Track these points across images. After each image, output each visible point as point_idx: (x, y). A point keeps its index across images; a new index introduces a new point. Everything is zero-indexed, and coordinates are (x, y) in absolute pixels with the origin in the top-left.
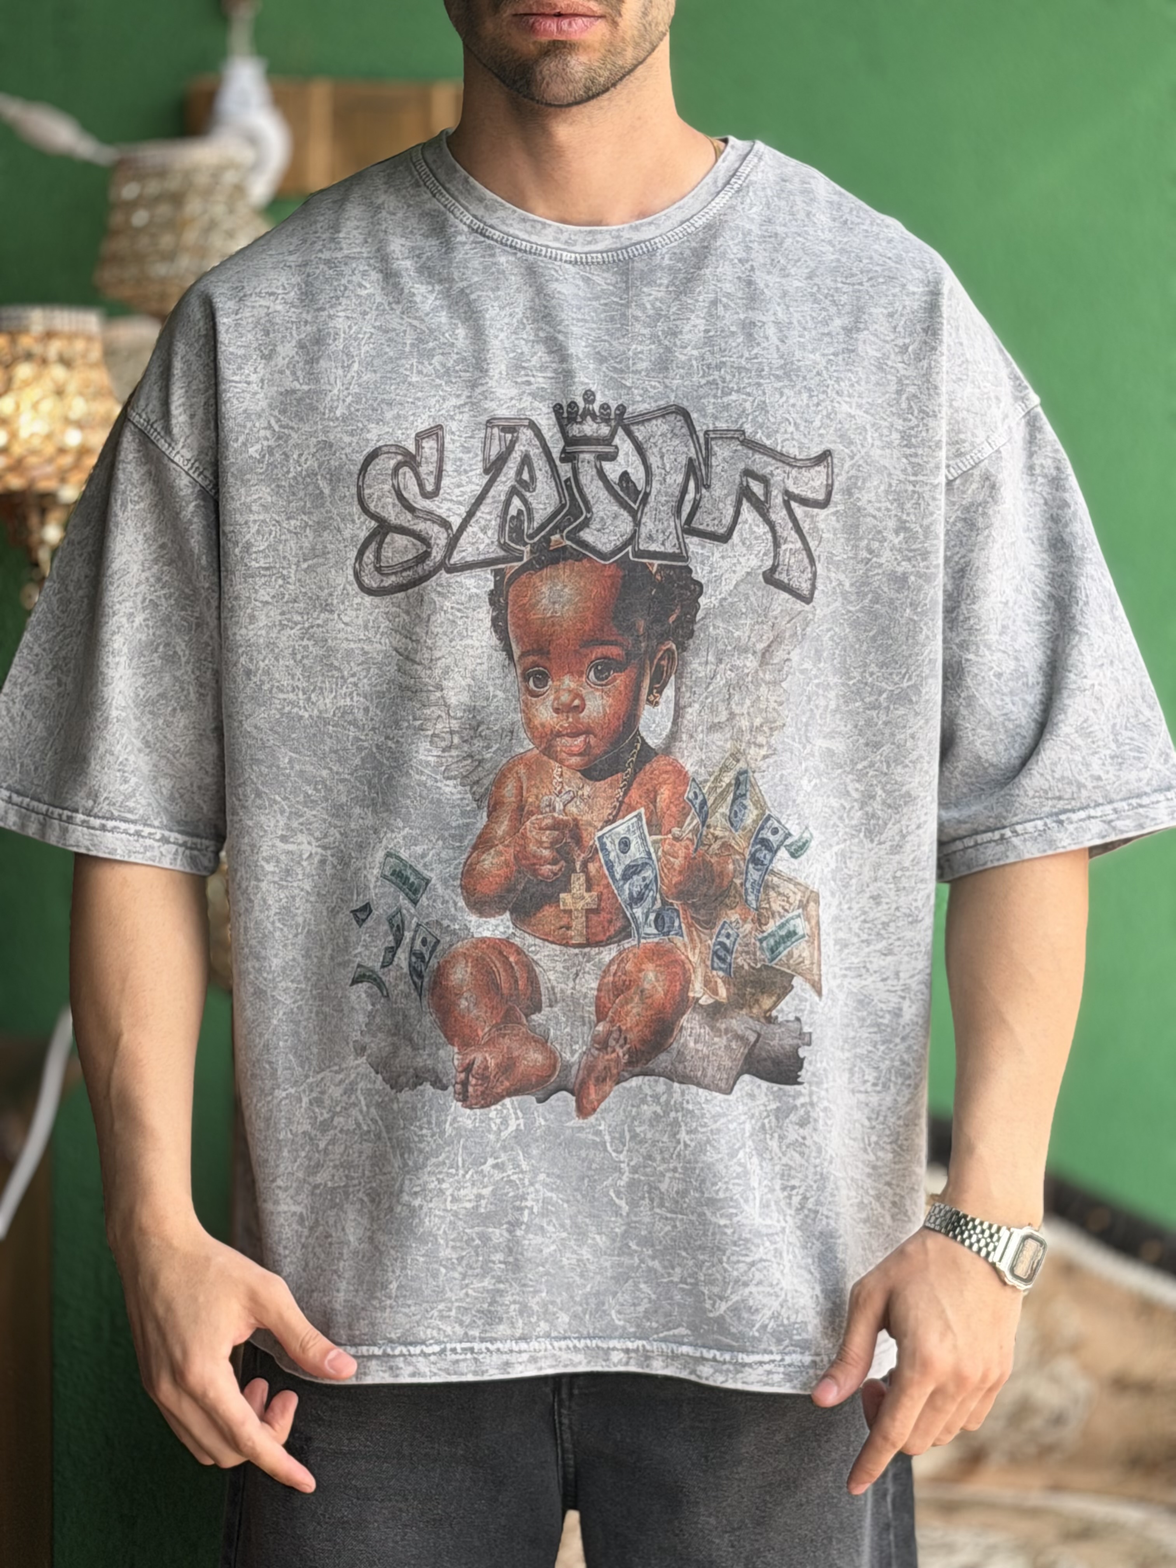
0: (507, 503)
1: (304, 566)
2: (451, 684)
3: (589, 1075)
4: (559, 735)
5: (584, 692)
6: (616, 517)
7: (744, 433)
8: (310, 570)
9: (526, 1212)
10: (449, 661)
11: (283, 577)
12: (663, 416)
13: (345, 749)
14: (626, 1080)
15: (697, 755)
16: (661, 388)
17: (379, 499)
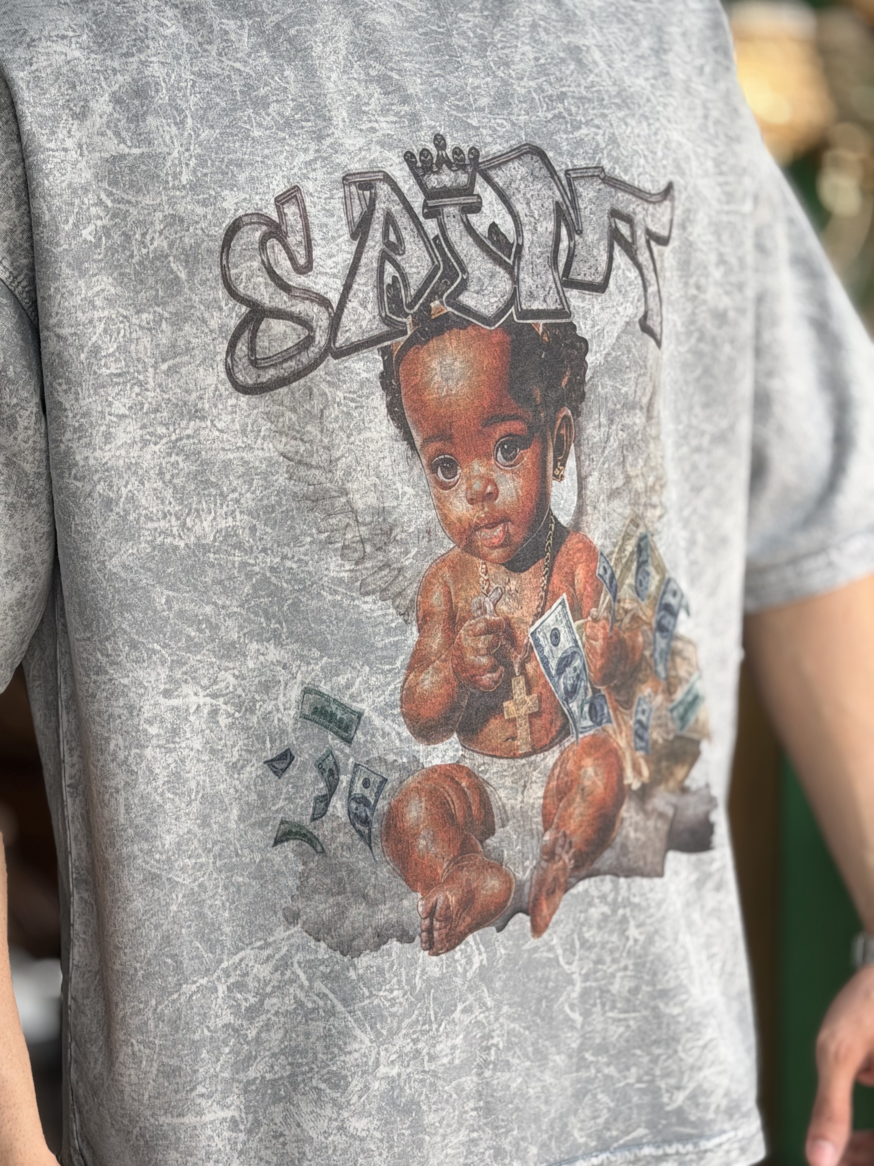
0: (381, 271)
1: (164, 367)
2: (355, 486)
3: (540, 890)
4: (477, 528)
5: (495, 475)
6: (492, 276)
7: (603, 170)
8: (172, 371)
9: (493, 1052)
10: (349, 459)
11: (140, 384)
12: (518, 157)
13: (231, 578)
14: (573, 886)
15: (603, 526)
16: (508, 126)
17: (249, 279)
